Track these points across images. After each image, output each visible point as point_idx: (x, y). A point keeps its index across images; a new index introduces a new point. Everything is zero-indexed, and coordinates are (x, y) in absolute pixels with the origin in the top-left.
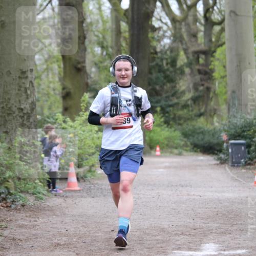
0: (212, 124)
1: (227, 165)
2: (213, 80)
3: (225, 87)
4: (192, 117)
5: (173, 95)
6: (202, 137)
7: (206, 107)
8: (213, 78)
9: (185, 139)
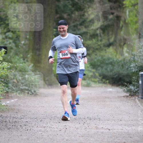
0: (122, 54)
1: (137, 97)
2: (124, 8)
3: (136, 16)
4: (101, 47)
5: (81, 24)
6: (112, 68)
7: (116, 37)
8: (124, 6)
9: (94, 70)
